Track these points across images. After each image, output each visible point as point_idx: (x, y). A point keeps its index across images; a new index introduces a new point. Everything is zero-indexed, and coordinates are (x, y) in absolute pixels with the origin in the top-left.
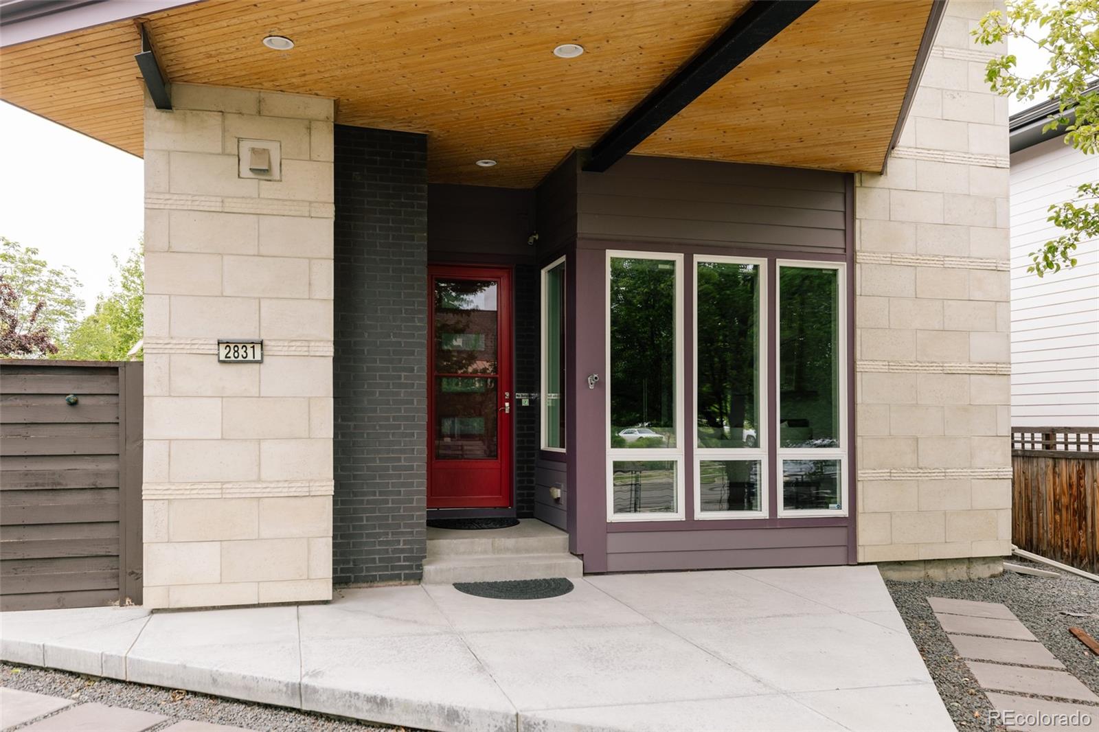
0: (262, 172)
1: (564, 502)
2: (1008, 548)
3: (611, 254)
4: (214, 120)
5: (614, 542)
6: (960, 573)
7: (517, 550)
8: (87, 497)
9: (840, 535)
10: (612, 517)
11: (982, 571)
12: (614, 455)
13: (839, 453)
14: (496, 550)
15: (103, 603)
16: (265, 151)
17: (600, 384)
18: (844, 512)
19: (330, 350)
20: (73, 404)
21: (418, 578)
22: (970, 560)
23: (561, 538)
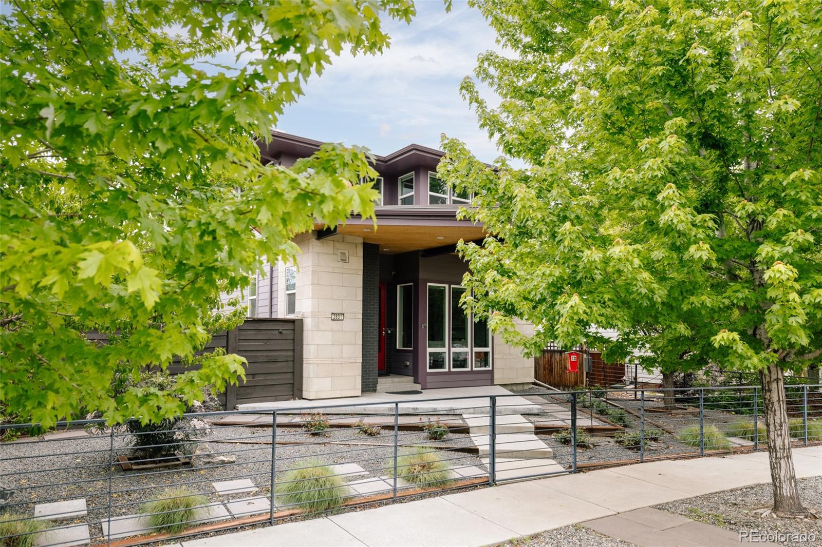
0: (344, 261)
1: (411, 367)
2: (533, 380)
3: (429, 284)
4: (331, 243)
5: (429, 378)
6: (520, 388)
7: (399, 382)
8: (284, 364)
9: (489, 376)
10: (429, 370)
11: (527, 387)
12: (429, 350)
13: (489, 349)
14: (393, 382)
15: (288, 400)
16: (345, 253)
17: (426, 327)
18: (490, 368)
19: (361, 316)
20: (281, 333)
21: (375, 391)
22: (523, 384)
23: (412, 378)
